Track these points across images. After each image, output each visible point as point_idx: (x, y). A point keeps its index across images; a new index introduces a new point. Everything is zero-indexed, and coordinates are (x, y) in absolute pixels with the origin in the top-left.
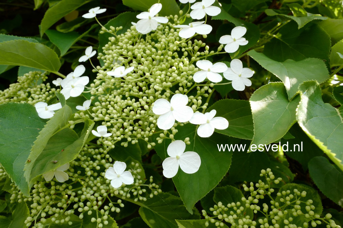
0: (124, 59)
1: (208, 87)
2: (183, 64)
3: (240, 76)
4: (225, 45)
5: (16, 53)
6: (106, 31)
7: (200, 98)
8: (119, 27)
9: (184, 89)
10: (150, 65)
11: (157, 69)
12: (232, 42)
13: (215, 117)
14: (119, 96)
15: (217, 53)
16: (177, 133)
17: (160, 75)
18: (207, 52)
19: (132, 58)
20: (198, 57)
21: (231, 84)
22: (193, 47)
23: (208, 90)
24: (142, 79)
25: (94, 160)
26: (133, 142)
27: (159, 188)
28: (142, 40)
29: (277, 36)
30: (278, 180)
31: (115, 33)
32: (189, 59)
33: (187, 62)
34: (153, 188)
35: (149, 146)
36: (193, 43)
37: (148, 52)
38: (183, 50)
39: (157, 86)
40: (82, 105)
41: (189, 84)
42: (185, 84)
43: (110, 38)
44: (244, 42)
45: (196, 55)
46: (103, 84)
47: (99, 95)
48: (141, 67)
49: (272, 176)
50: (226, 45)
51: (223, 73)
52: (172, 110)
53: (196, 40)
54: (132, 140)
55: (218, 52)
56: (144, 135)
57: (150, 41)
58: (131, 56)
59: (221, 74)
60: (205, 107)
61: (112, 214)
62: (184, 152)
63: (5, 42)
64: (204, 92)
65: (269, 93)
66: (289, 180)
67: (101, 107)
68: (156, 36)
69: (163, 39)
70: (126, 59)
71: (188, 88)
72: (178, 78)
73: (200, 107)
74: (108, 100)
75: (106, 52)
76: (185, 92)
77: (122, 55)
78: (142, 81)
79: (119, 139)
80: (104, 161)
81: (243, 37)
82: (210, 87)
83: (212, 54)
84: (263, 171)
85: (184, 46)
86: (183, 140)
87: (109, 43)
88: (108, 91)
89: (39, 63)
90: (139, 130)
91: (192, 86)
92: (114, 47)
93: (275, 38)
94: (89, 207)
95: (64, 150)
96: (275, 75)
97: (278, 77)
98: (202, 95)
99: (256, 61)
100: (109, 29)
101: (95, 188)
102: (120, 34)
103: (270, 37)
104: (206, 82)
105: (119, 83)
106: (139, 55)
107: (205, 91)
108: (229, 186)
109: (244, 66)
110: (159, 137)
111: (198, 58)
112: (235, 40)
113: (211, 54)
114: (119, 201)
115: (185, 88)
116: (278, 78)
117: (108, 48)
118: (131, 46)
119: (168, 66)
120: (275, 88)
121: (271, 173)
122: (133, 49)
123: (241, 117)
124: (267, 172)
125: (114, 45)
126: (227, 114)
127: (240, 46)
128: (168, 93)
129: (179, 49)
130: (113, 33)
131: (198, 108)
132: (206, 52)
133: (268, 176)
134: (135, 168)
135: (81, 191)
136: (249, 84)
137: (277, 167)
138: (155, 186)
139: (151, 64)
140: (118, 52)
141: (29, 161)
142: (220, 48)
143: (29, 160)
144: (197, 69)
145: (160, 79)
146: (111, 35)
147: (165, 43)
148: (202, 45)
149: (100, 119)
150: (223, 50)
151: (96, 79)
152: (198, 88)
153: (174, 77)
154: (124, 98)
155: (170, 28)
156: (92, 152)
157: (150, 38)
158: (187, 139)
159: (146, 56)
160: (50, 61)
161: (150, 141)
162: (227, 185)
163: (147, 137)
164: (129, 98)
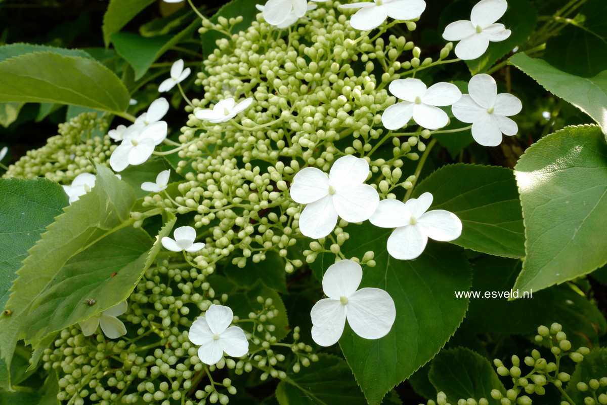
0: (241, 83)
1: (419, 137)
2: (363, 88)
3: (491, 113)
4: (455, 43)
5: (40, 79)
6: (211, 27)
7: (400, 162)
8: (235, 17)
9: (363, 144)
10: (294, 94)
11: (308, 101)
12: (472, 36)
13: (430, 209)
14: (230, 159)
15: (439, 62)
16: (346, 241)
17: (313, 115)
18: (416, 60)
19: (259, 80)
20: (396, 72)
21: (470, 130)
22: (386, 52)
23: (417, 145)
24: (276, 124)
25: (177, 293)
26: (257, 258)
27: (312, 353)
28: (281, 41)
29: (576, 20)
30: (581, 353)
31: (229, 30)
32: (376, 78)
33: (370, 85)
34: (301, 351)
35: (289, 268)
36: (387, 42)
37: (289, 65)
38: (364, 58)
39: (305, 138)
40: (154, 180)
41: (375, 134)
42: (367, 134)
43: (218, 42)
44: (501, 33)
45: (392, 69)
46: (202, 135)
47: (193, 158)
48: (273, 98)
49: (566, 344)
50: (458, 42)
51: (451, 106)
52: (332, 192)
53: (392, 37)
54: (253, 254)
55: (440, 59)
56: (278, 243)
57: (296, 43)
58: (256, 77)
59: (447, 109)
60: (408, 184)
62: (359, 288)
63: (16, 57)
64: (410, 149)
65: (564, 150)
66: (597, 331)
67: (196, 183)
68: (308, 33)
69: (320, 38)
70: (246, 84)
71: (373, 142)
72: (349, 120)
73: (398, 185)
74: (210, 168)
75: (210, 70)
76: (367, 150)
77: (238, 75)
78: (278, 127)
79: (225, 252)
80: (196, 297)
81: (498, 22)
82: (422, 139)
83: (428, 64)
84: (542, 329)
85: (366, 50)
86: (360, 256)
87: (216, 51)
88: (210, 150)
89: (86, 97)
90: (269, 232)
91: (381, 136)
92: (225, 58)
93: (570, 25)
94: (165, 393)
95: (116, 274)
96: (578, 108)
97: (586, 112)
98: (404, 155)
99: (529, 76)
100: (216, 22)
101: (179, 352)
102: (237, 33)
103: (560, 24)
104: (413, 127)
105: (233, 133)
106: (269, 74)
107: (412, 147)
108: (462, 348)
109: (501, 89)
110: (309, 249)
111: (398, 75)
112: (479, 31)
113: (425, 66)
114: (227, 381)
115: (366, 141)
116: (587, 115)
117: (214, 62)
118: (256, 56)
119: (330, 93)
120: (579, 138)
121: (561, 335)
122: (260, 60)
123: (492, 203)
124: (552, 331)
125: (225, 56)
126: (461, 195)
127: (491, 43)
128: (329, 152)
129: (355, 58)
130: (224, 30)
131: (394, 186)
132: (415, 62)
133: (556, 343)
134: (265, 308)
135: (153, 357)
136: (512, 130)
137: (569, 302)
138: (305, 348)
139: (297, 92)
140: (232, 70)
141: (6, 312)
142: (445, 51)
143: (8, 311)
144: (393, 99)
145: (312, 123)
146: (221, 36)
147: (324, 45)
148: (406, 46)
149: (190, 209)
150: (452, 55)
151: (186, 125)
152: (396, 140)
153: (340, 119)
154: (240, 165)
155: (338, 13)
156: (176, 275)
157: (297, 37)
158: (370, 254)
159: (284, 75)
160: (107, 93)
161: (290, 257)
162: (459, 347)
163: (284, 248)
164: (248, 165)
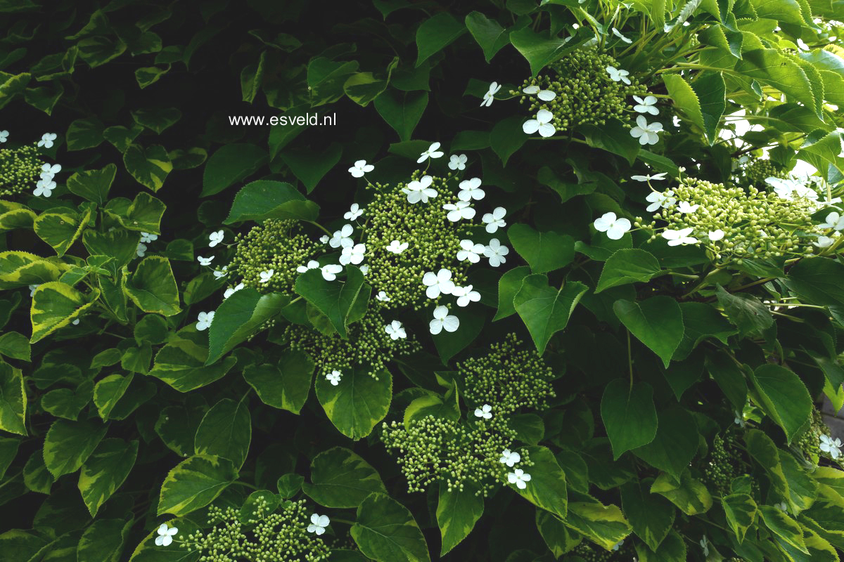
1: (469, 265)
3: (497, 254)
7: (462, 269)
13: (471, 291)
16: (442, 300)
21: (489, 261)
34: (416, 344)
35: (416, 309)
52: (438, 282)
59: (480, 254)
60: (464, 280)
61: (385, 362)
62: (447, 316)
73: (461, 280)
80: (377, 319)
86: (446, 305)
91: (456, 263)
94: (367, 355)
99: (510, 240)
104: (467, 261)
109: (501, 245)
110: (427, 302)
111: (464, 238)
114: (390, 352)
131: (459, 281)
144: (461, 248)
152: (461, 265)
158: (450, 305)
161: (417, 304)
163: (414, 301)
